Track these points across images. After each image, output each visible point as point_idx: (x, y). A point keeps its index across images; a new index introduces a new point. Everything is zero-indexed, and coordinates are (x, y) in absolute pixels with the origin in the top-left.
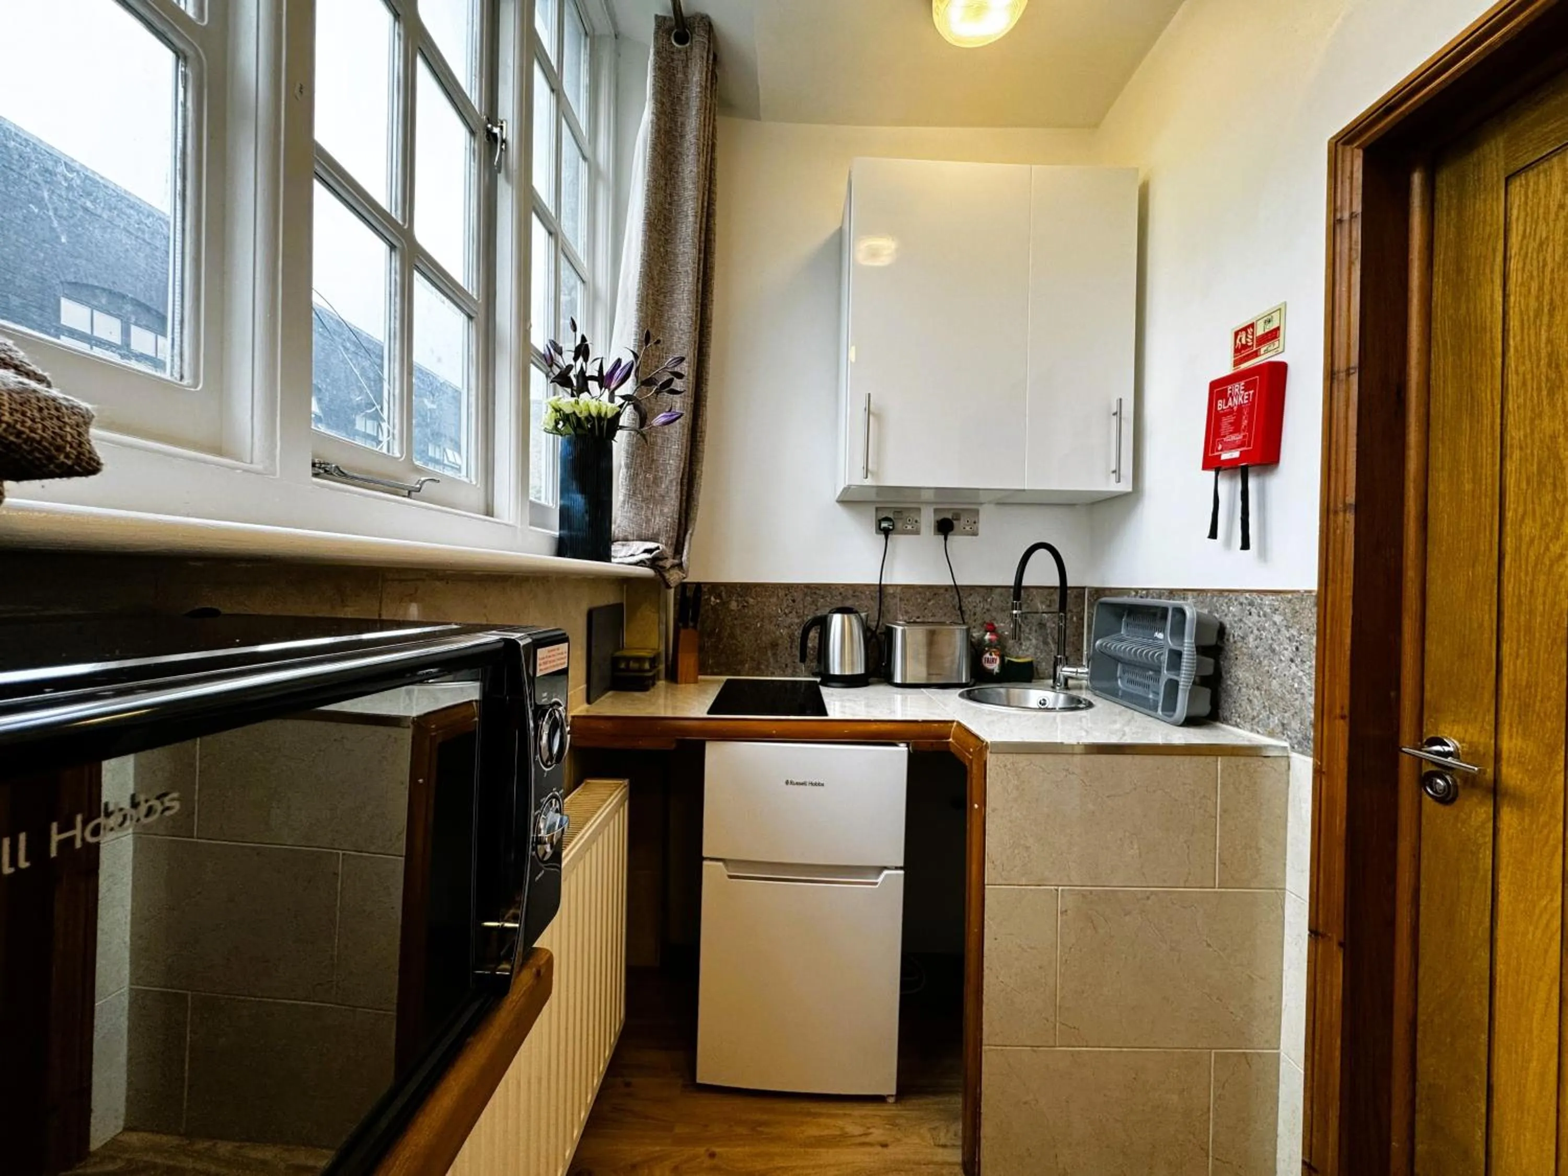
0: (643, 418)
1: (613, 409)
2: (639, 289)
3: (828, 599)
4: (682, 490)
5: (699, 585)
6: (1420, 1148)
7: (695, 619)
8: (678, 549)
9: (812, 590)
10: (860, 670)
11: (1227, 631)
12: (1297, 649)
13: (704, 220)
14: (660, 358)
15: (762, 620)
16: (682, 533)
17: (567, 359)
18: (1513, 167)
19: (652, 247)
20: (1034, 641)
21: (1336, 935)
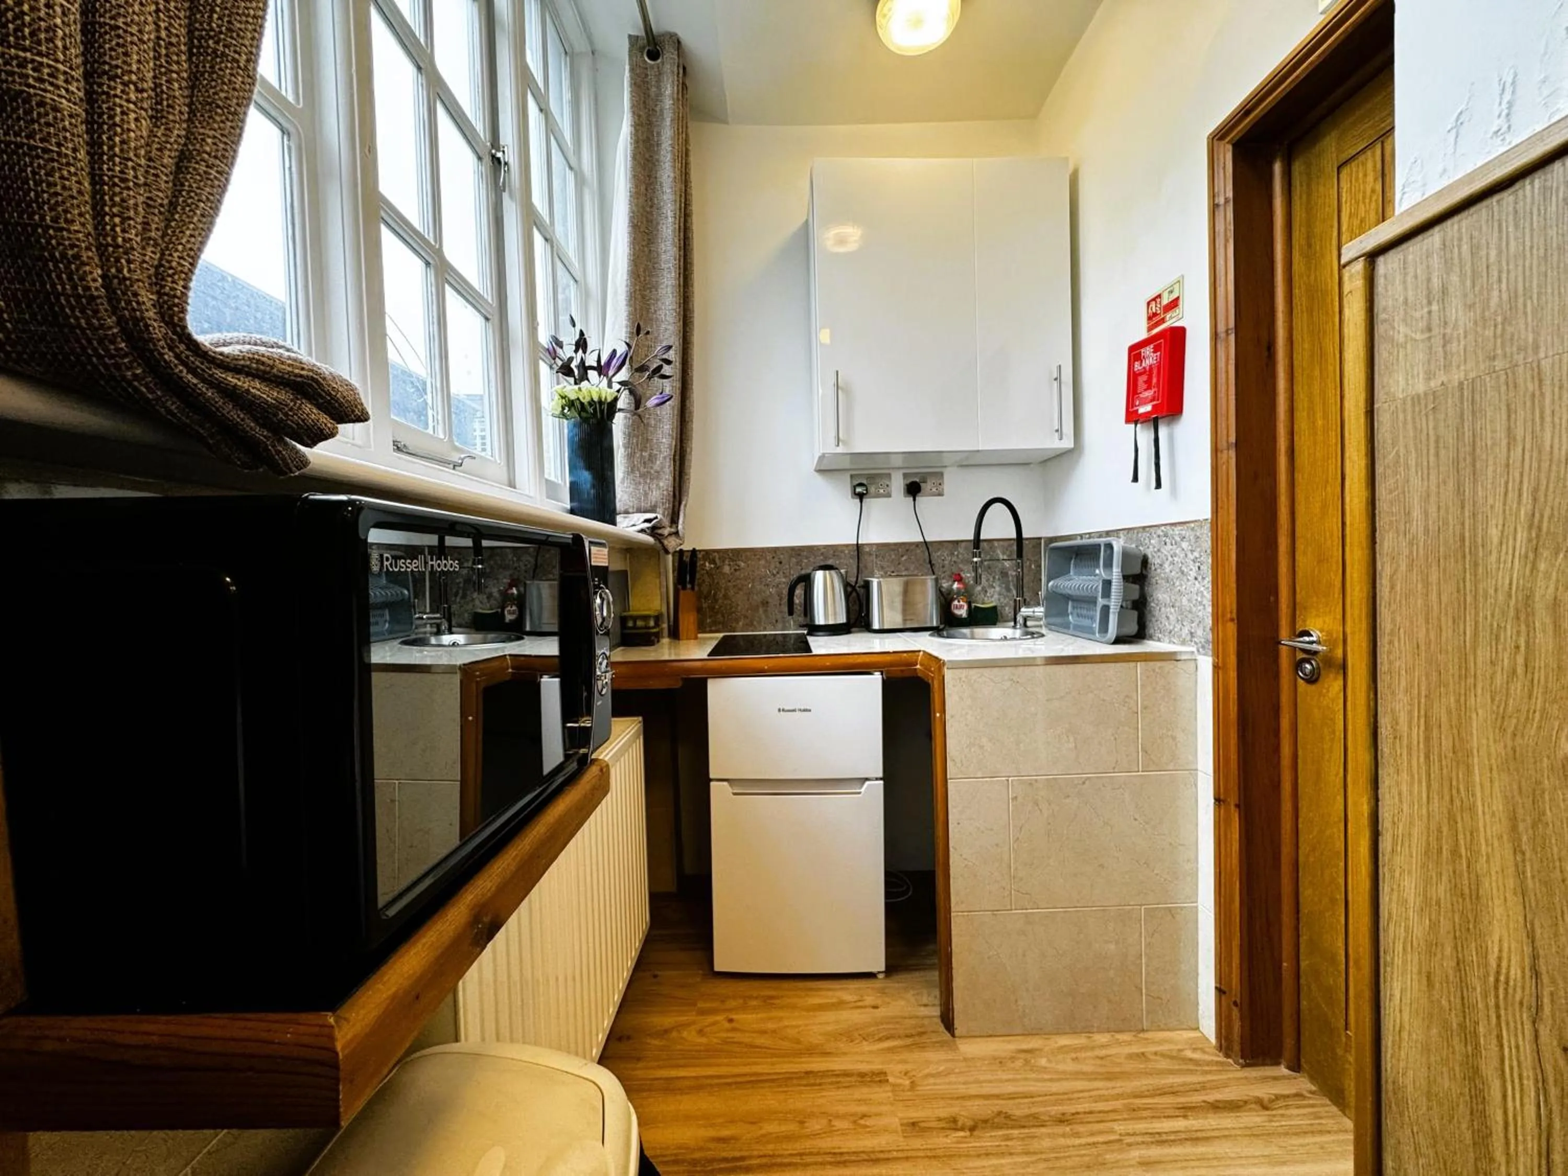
0: (638, 402)
1: (611, 394)
2: (627, 286)
3: (811, 559)
4: (674, 465)
5: (694, 551)
6: (1304, 964)
7: (692, 582)
8: (674, 520)
9: (797, 552)
10: (842, 619)
11: (1150, 561)
12: (1199, 568)
13: (682, 220)
14: (649, 347)
15: (753, 581)
16: (677, 504)
17: (568, 351)
18: (1345, 156)
19: (637, 248)
20: (998, 589)
21: (1233, 800)
